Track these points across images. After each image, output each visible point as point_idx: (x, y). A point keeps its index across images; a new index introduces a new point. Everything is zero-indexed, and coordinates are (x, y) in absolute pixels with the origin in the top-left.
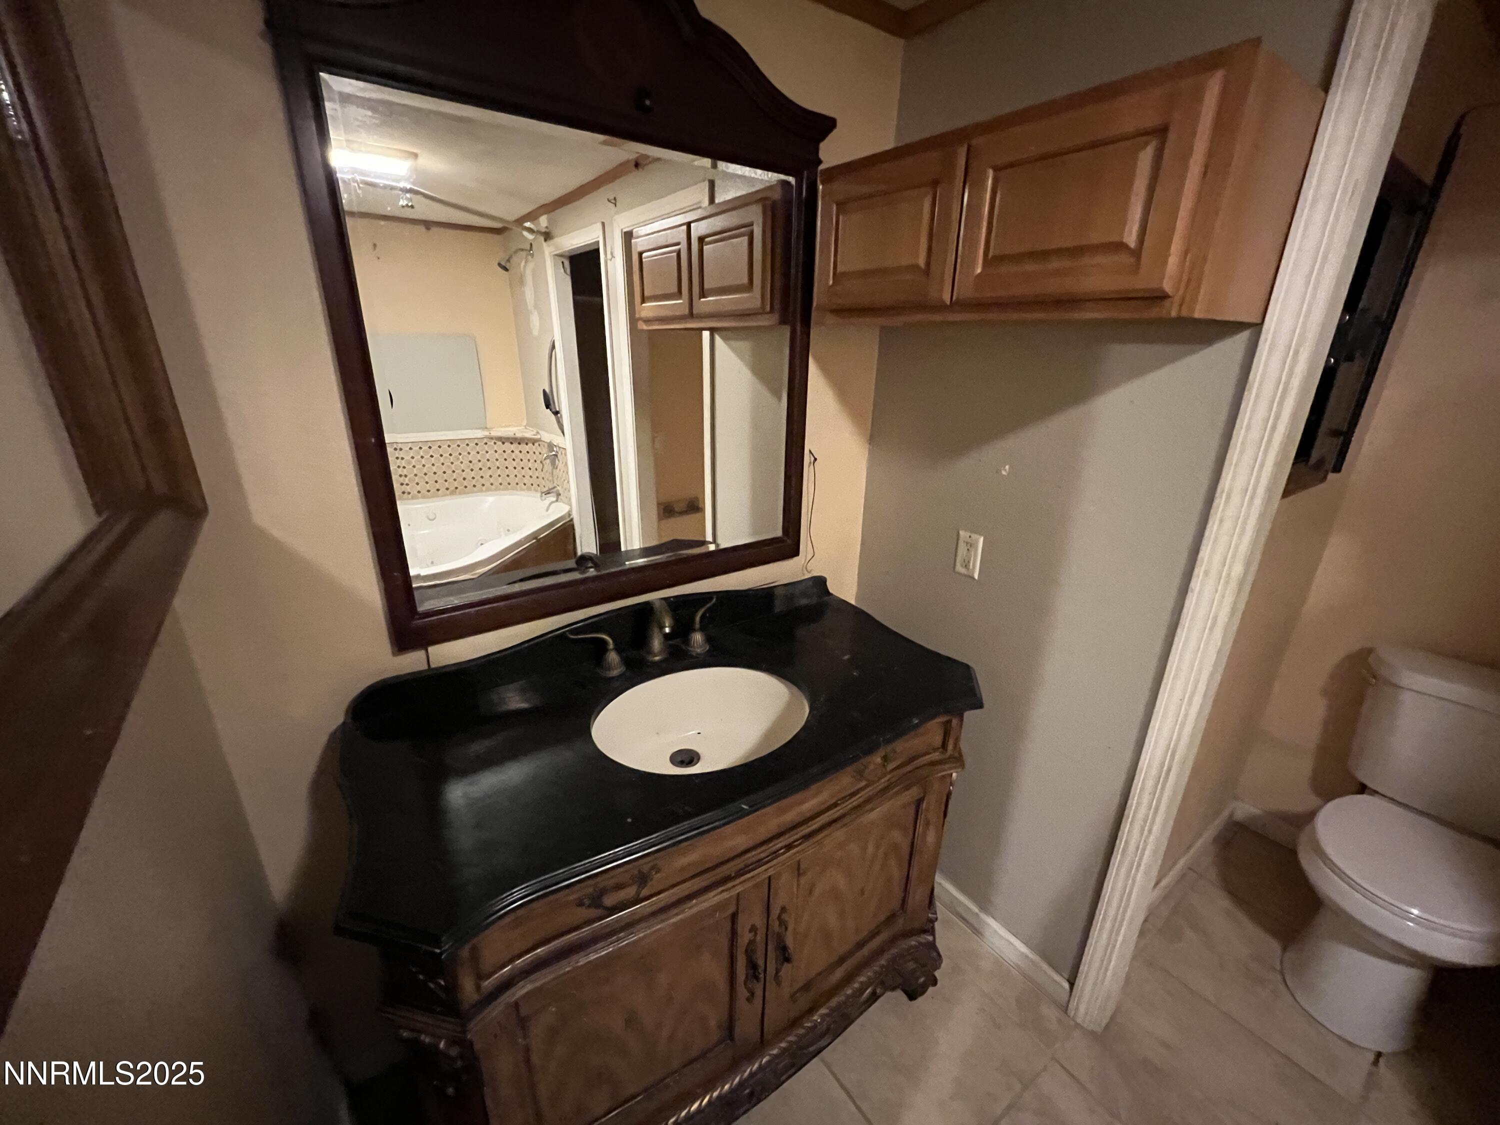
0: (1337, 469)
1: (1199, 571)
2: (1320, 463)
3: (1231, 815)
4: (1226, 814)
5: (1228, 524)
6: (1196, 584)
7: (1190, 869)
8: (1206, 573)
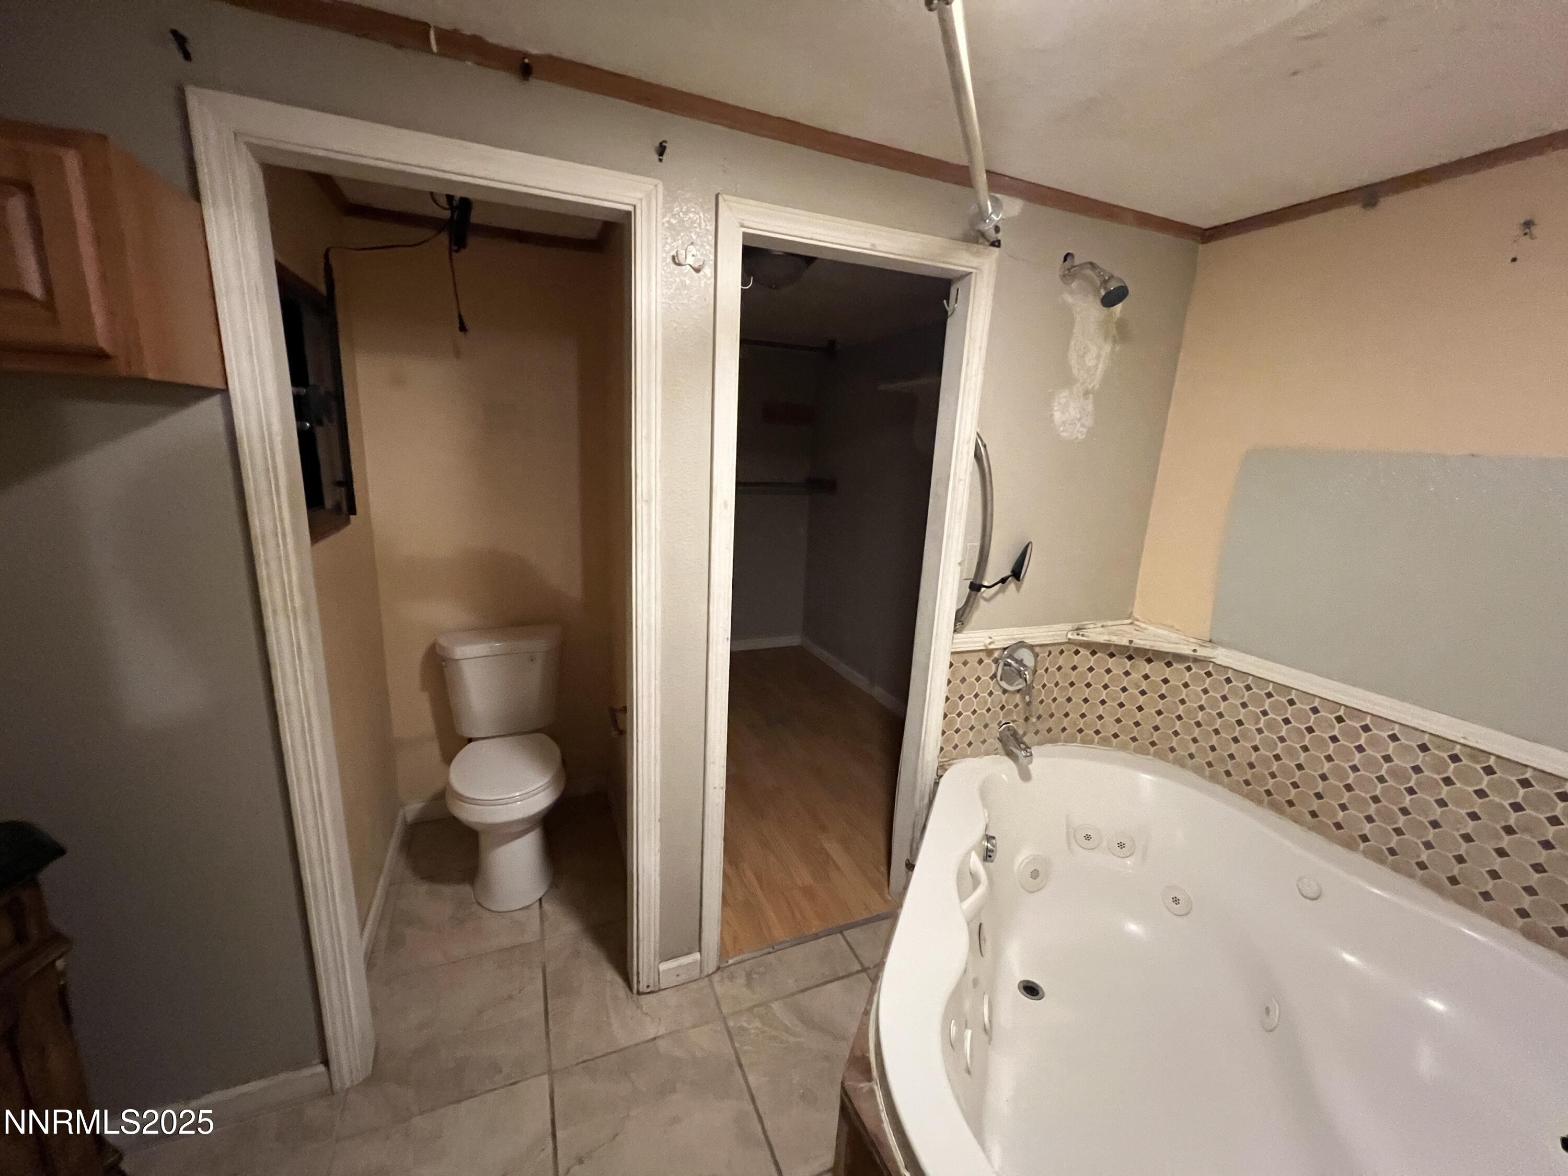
0: (352, 510)
1: (268, 612)
2: (338, 507)
3: (405, 818)
4: (399, 821)
5: (274, 564)
6: (269, 622)
7: (390, 885)
8: (275, 612)
